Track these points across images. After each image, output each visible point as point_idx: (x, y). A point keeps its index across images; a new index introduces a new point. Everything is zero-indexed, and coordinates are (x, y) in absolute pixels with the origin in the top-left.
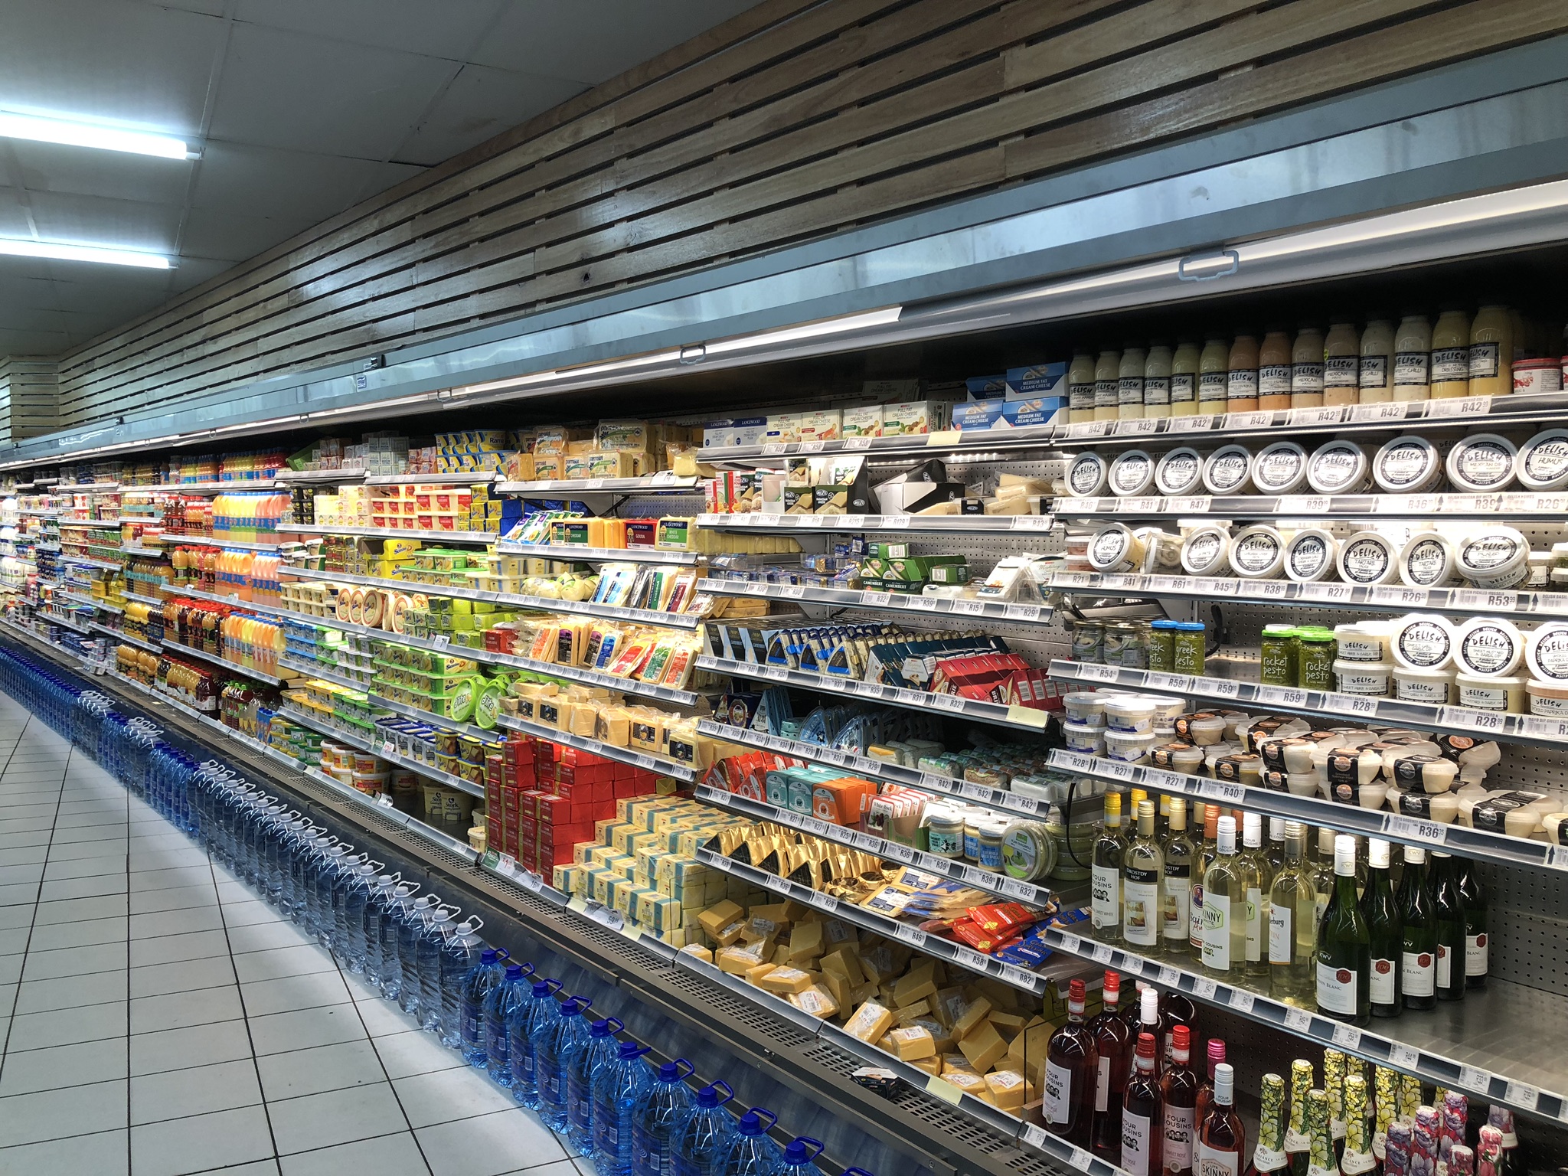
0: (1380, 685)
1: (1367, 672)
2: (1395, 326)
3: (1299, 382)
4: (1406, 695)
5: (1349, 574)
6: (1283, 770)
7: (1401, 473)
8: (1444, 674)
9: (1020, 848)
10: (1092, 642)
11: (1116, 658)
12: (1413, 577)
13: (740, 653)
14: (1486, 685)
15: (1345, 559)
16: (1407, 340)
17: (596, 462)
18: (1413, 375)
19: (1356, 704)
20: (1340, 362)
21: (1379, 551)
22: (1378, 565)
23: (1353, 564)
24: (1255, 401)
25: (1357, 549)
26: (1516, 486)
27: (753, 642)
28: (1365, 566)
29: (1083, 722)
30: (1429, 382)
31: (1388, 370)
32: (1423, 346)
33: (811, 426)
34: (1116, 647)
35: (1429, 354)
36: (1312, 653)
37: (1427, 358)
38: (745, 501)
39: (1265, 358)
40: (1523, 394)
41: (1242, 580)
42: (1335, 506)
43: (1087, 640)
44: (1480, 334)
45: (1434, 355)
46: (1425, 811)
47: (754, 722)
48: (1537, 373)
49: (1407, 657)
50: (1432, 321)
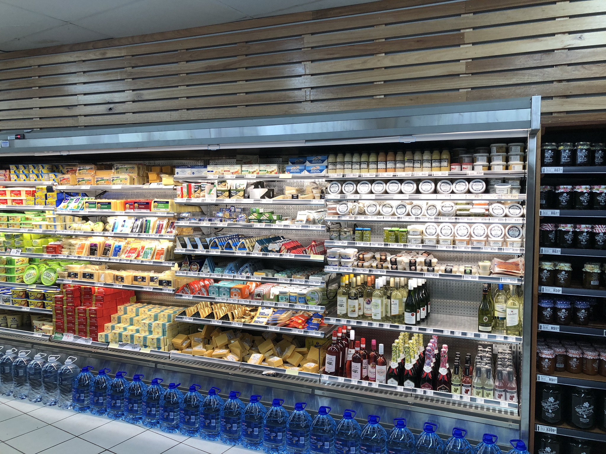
0: (420, 241)
1: (418, 238)
2: (422, 153)
3: (398, 165)
4: (427, 243)
5: (412, 214)
6: (396, 265)
7: (426, 189)
8: (436, 237)
9: (313, 296)
10: (337, 235)
11: (345, 239)
12: (428, 214)
13: (195, 246)
14: (447, 239)
15: (411, 210)
16: (426, 157)
17: (115, 179)
18: (428, 165)
19: (416, 246)
20: (409, 161)
21: (419, 208)
22: (420, 211)
23: (413, 211)
24: (386, 170)
25: (414, 208)
26: (453, 192)
27: (201, 242)
28: (416, 212)
29: (334, 257)
30: (431, 167)
31: (422, 163)
32: (430, 158)
33: (228, 170)
34: (345, 236)
35: (431, 160)
36: (403, 234)
37: (431, 161)
38: (197, 194)
39: (388, 158)
40: (453, 171)
41: (385, 216)
42: (410, 197)
43: (335, 234)
44: (444, 157)
45: (433, 161)
46: (433, 270)
47: (203, 269)
48: (457, 166)
49: (427, 234)
50: (432, 153)
